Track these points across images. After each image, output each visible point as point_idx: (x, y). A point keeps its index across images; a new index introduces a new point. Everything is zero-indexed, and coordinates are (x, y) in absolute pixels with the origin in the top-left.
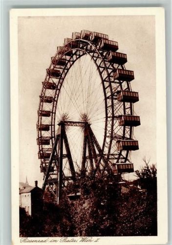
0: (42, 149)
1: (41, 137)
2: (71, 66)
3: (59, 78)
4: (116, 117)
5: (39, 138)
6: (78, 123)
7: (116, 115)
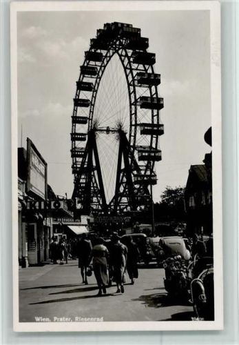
0: (76, 162)
1: (75, 148)
2: (108, 62)
3: (96, 76)
4: (139, 125)
5: (73, 149)
6: (115, 131)
7: (138, 122)
